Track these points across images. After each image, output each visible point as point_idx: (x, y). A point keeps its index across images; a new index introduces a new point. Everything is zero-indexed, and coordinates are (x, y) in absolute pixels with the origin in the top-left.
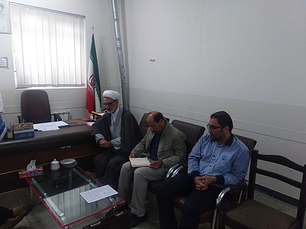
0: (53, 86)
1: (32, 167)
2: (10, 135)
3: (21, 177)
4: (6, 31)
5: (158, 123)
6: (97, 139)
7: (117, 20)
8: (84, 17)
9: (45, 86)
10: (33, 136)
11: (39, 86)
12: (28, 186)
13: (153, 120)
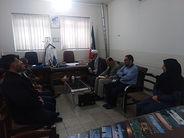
0: (76, 49)
1: (65, 77)
2: (59, 66)
3: (62, 80)
4: (59, 27)
5: (110, 61)
6: (89, 69)
7: (104, 18)
8: (89, 18)
9: (72, 49)
10: (66, 67)
11: (70, 49)
12: (64, 85)
13: (108, 60)
